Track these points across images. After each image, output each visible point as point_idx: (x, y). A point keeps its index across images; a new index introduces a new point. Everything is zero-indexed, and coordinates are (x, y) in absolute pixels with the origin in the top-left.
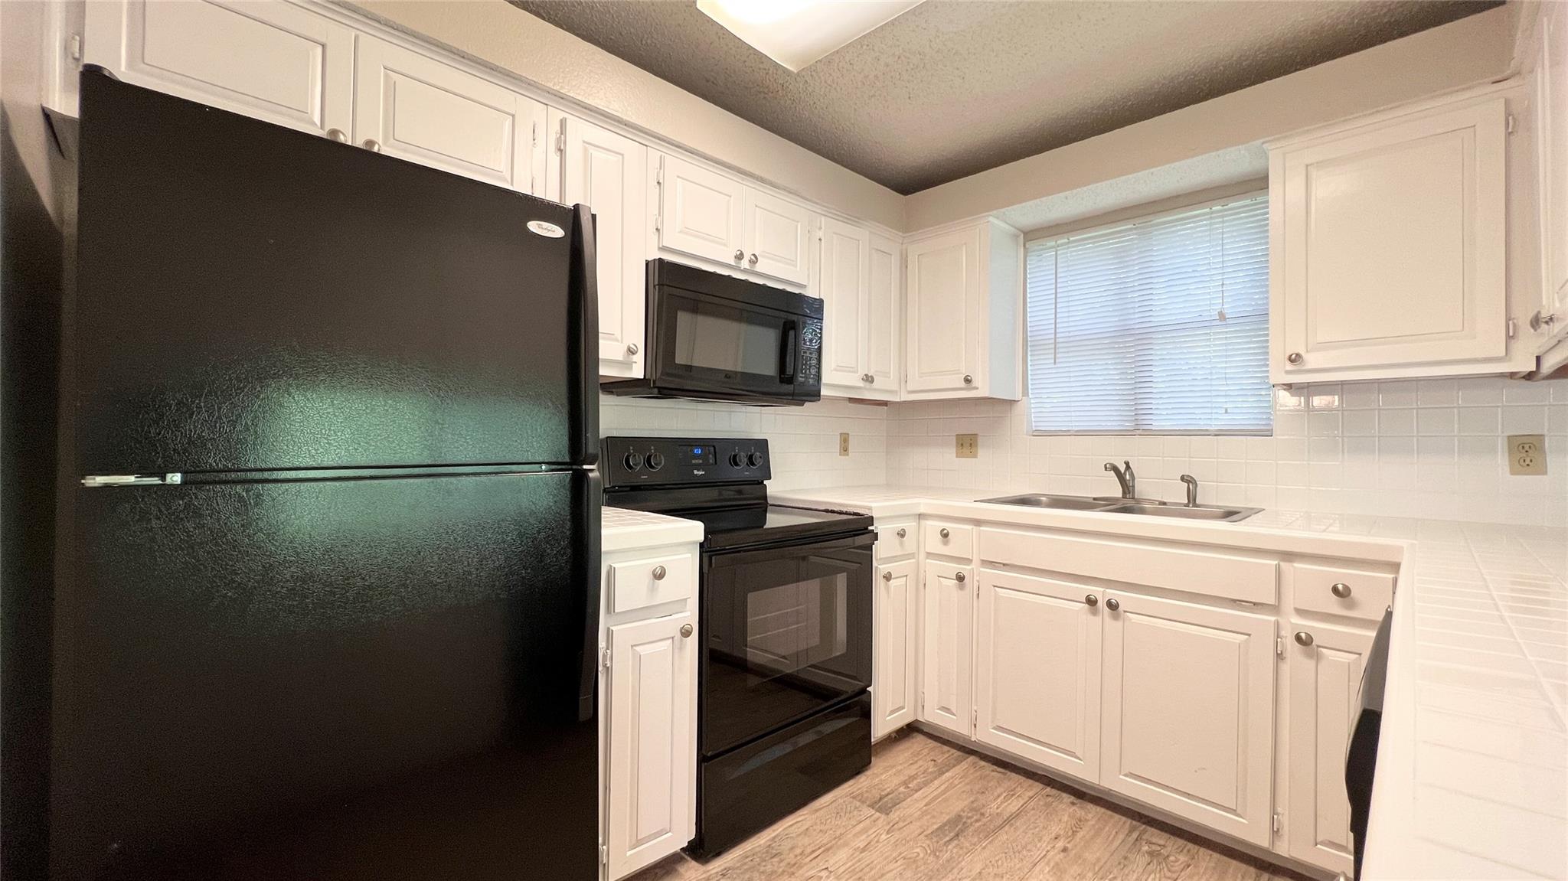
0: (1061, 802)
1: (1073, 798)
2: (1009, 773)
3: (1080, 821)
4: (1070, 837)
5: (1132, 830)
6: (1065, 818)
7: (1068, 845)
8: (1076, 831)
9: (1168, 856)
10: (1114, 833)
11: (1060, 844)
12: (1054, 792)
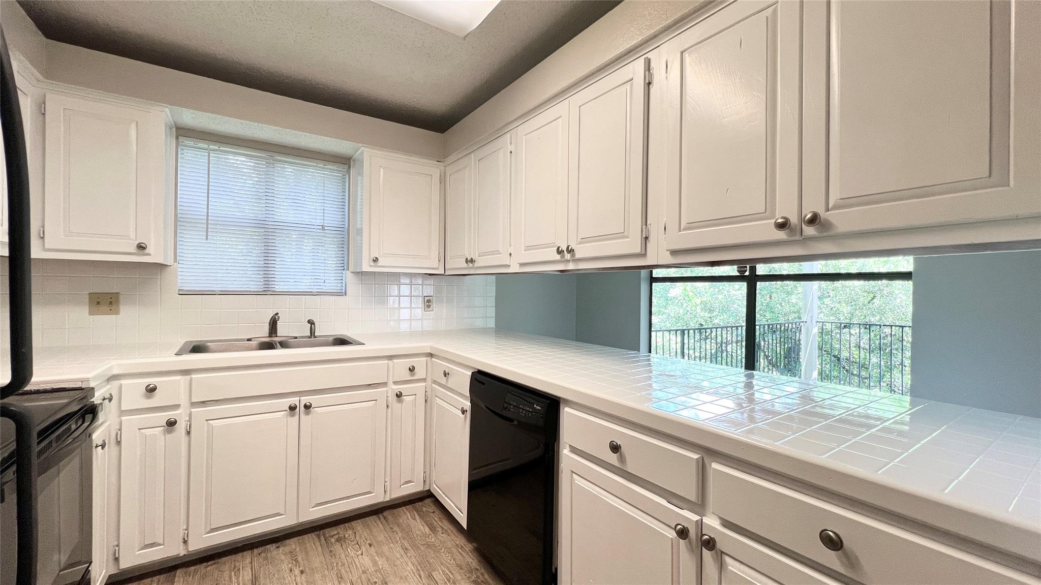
0: (271, 552)
1: (274, 544)
2: (219, 560)
3: (292, 552)
4: (296, 564)
5: (319, 537)
6: (283, 557)
7: (301, 569)
8: (296, 559)
9: (345, 536)
10: (313, 545)
11: (297, 572)
12: (260, 549)
